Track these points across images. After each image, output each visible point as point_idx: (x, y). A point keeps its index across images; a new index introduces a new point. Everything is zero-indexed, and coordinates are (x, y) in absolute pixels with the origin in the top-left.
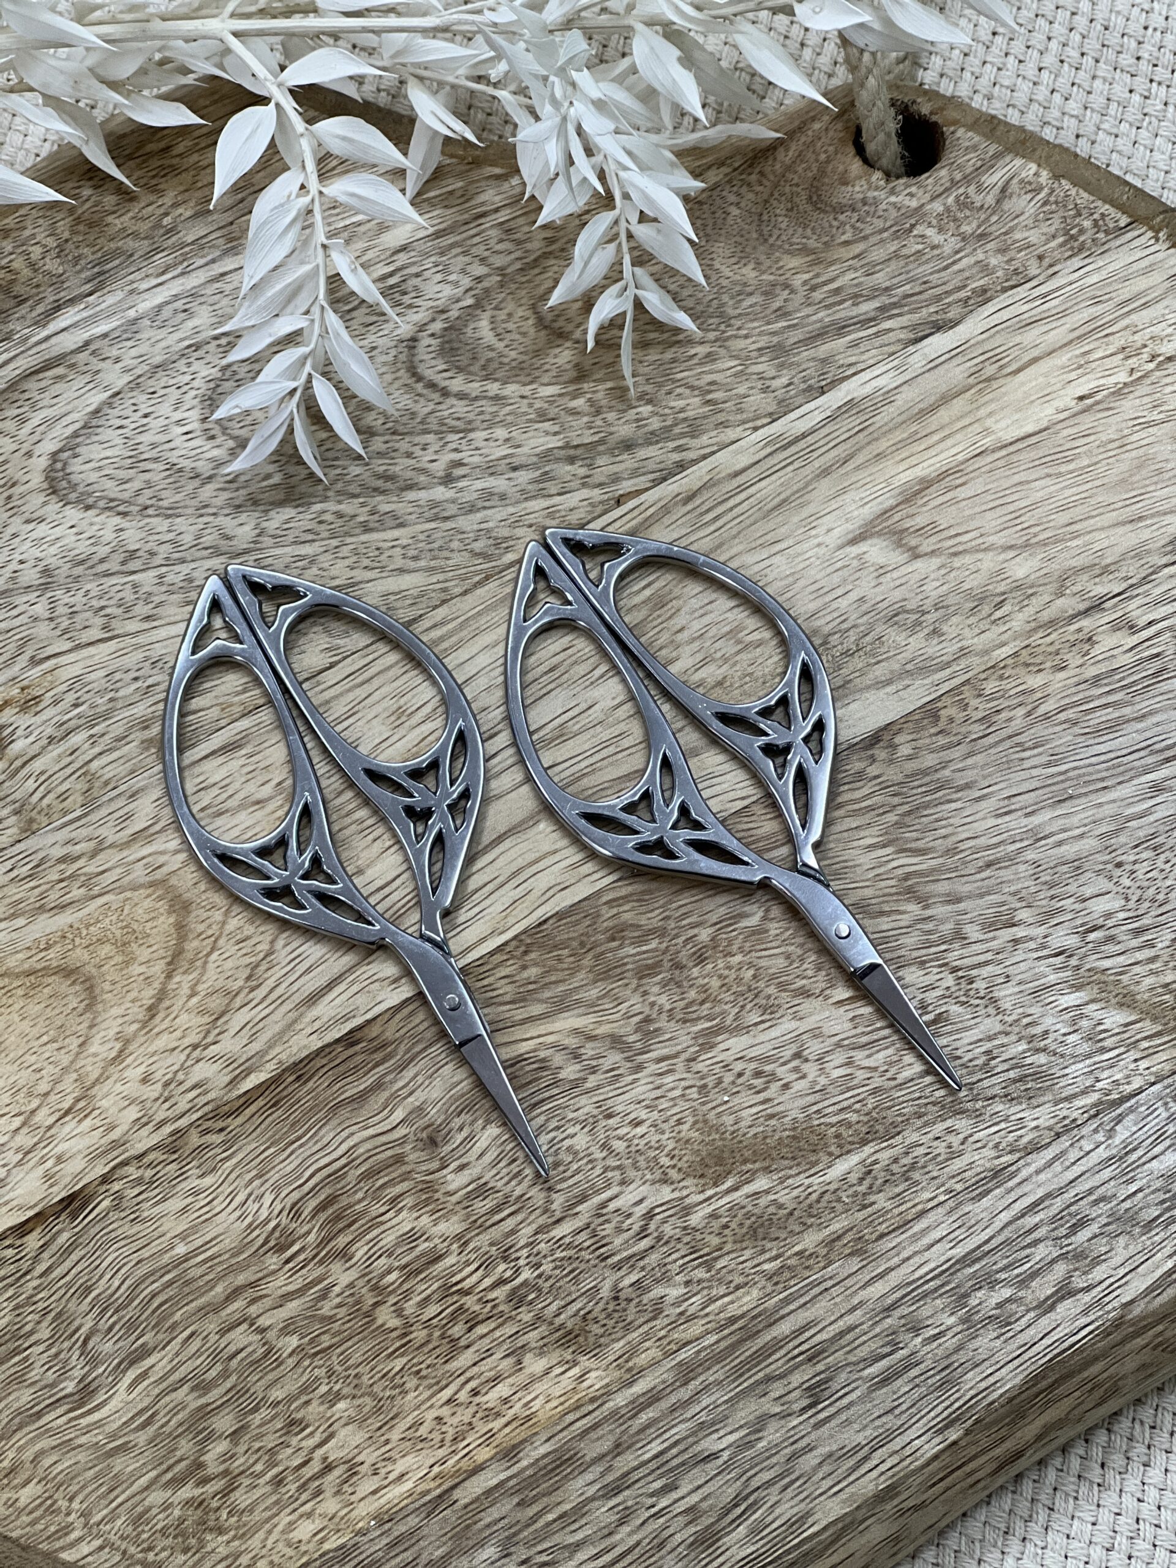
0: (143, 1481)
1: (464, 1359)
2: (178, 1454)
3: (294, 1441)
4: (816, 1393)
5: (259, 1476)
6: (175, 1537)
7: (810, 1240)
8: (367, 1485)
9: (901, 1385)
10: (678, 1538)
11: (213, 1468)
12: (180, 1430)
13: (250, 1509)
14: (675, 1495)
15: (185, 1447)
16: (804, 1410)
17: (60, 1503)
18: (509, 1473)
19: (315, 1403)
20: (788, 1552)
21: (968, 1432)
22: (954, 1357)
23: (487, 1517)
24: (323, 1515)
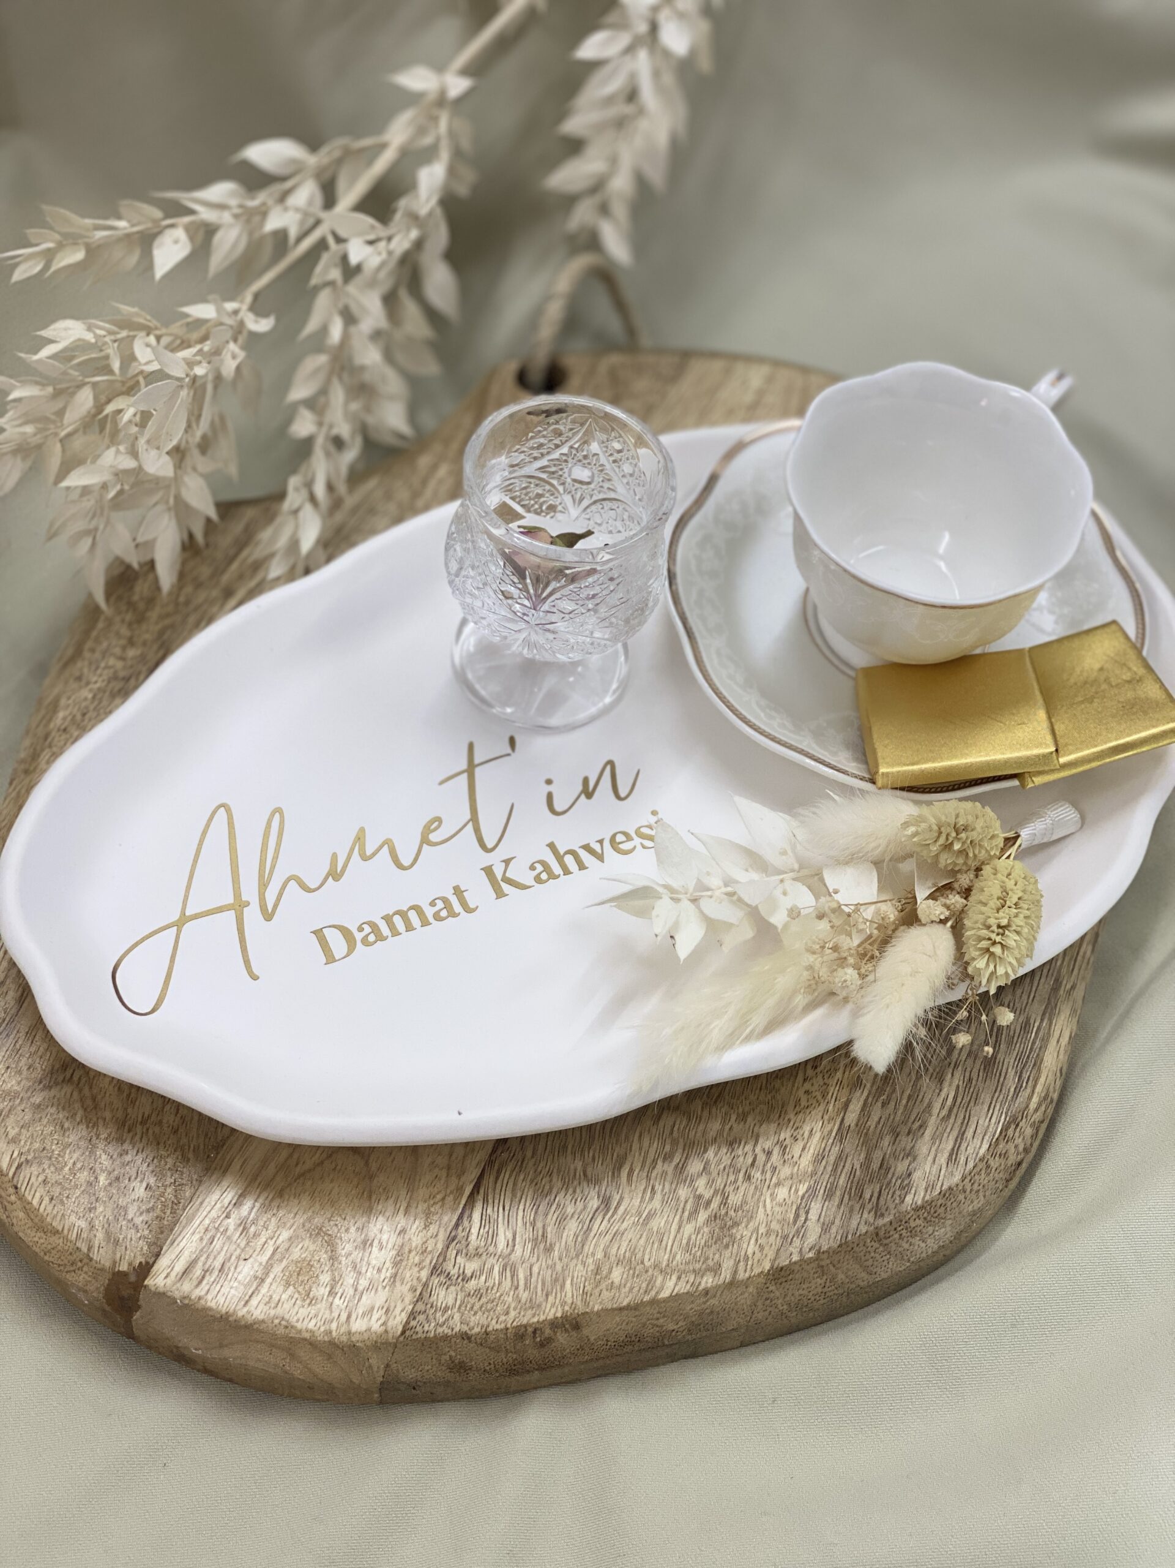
0: (675, 1226)
2: (683, 1199)
3: (740, 1152)
5: (736, 1181)
6: (715, 1243)
10: (975, 1070)
11: (707, 1195)
12: (674, 1186)
13: (744, 1202)
15: (683, 1192)
17: (638, 1268)
18: (865, 1094)
19: (735, 1126)
20: (1034, 1043)
23: (872, 1123)
24: (786, 1179)
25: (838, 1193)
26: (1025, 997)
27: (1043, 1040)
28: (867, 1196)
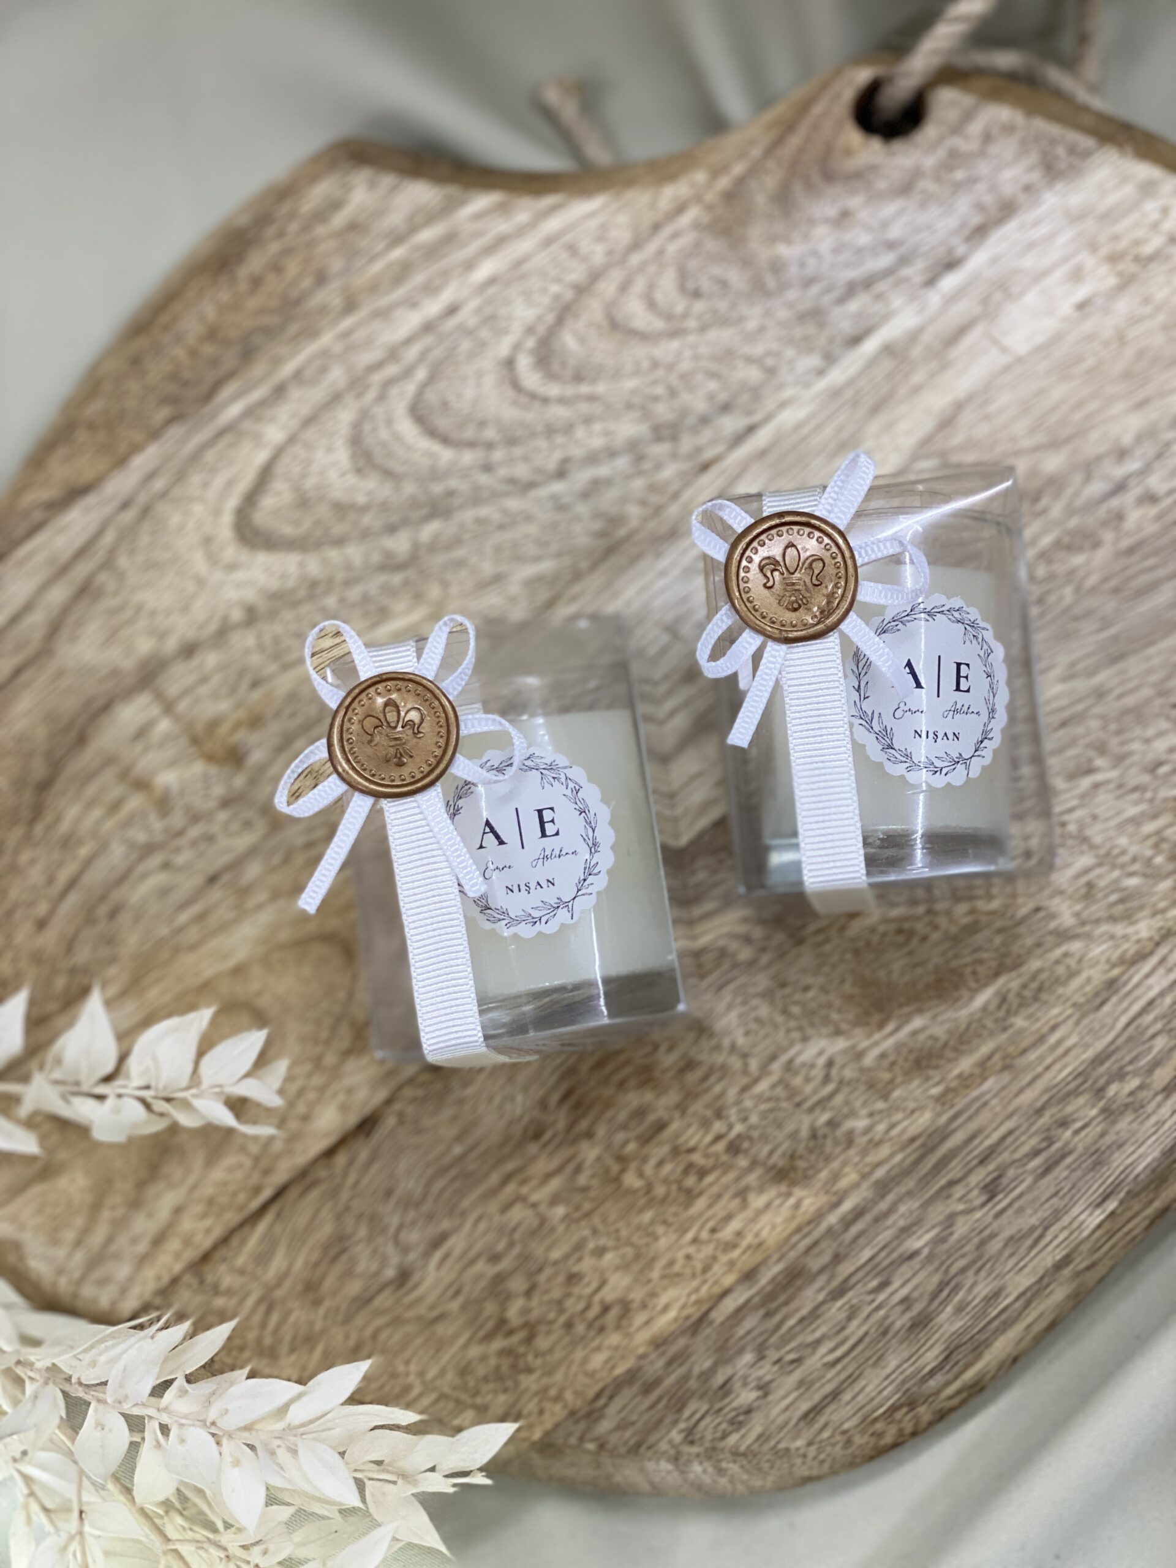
0: (462, 1341)
1: (700, 1204)
2: (485, 1314)
3: (576, 1290)
4: (991, 1190)
5: (552, 1323)
6: (495, 1382)
7: (965, 1064)
8: (640, 1318)
9: (1060, 1172)
10: (898, 1324)
11: (515, 1322)
13: (551, 1350)
14: (889, 1290)
15: (490, 1308)
16: (984, 1204)
18: (752, 1292)
19: (586, 1258)
20: (990, 1323)
21: (1122, 1202)
22: (1101, 1142)
23: (741, 1331)
24: (609, 1348)
25: (658, 1392)
26: (1011, 1263)
27: (1004, 1322)
28: (687, 1413)
